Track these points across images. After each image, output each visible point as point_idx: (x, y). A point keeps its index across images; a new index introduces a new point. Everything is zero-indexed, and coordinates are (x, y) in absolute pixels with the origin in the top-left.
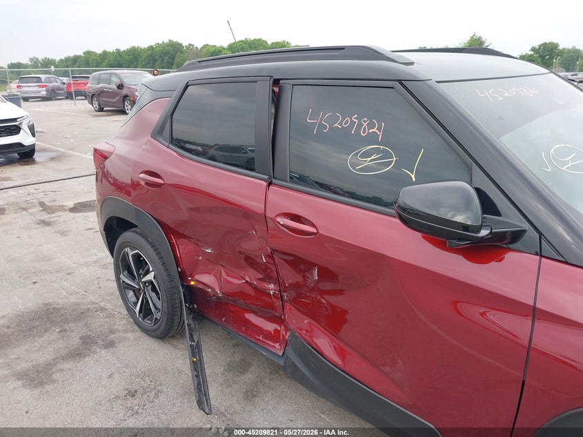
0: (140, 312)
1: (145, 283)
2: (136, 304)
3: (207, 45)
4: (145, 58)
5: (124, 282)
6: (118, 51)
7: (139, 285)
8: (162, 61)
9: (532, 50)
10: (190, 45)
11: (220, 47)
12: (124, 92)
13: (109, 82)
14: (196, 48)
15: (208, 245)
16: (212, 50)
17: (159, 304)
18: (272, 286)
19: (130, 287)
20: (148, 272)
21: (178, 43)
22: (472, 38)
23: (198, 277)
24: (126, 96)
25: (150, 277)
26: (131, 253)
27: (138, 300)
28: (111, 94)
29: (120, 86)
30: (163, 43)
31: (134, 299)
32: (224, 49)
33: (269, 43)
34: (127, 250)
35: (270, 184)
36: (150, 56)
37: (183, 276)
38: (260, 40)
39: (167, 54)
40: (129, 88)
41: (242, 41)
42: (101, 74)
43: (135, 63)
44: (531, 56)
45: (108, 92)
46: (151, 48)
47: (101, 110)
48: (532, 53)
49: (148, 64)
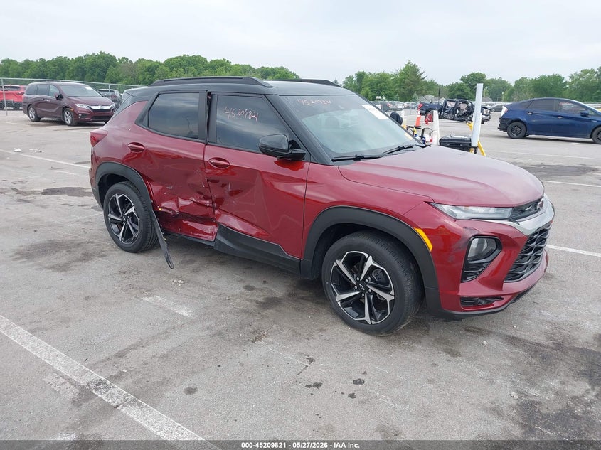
0: (123, 236)
1: (127, 215)
2: (119, 233)
3: (143, 59)
4: (73, 71)
5: (111, 218)
6: (42, 61)
7: (122, 218)
8: (93, 74)
9: (461, 80)
10: (124, 58)
11: (157, 62)
12: (65, 102)
13: (47, 92)
14: (131, 61)
15: (171, 184)
16: (149, 65)
17: (137, 228)
18: (208, 202)
19: (115, 222)
20: (131, 207)
21: (111, 56)
22: (407, 65)
23: (163, 205)
24: (65, 108)
25: (132, 210)
26: (118, 197)
27: (120, 231)
28: (50, 105)
29: (60, 97)
30: (94, 54)
31: (117, 230)
32: (161, 64)
33: (209, 60)
34: (116, 196)
35: (206, 145)
36: (79, 67)
37: (155, 206)
38: (199, 57)
39: (97, 66)
40: (70, 99)
41: (179, 57)
42: (38, 85)
43: (62, 74)
44: (461, 85)
45: (46, 103)
46: (79, 59)
47: (38, 120)
48: (462, 82)
49: (77, 76)
